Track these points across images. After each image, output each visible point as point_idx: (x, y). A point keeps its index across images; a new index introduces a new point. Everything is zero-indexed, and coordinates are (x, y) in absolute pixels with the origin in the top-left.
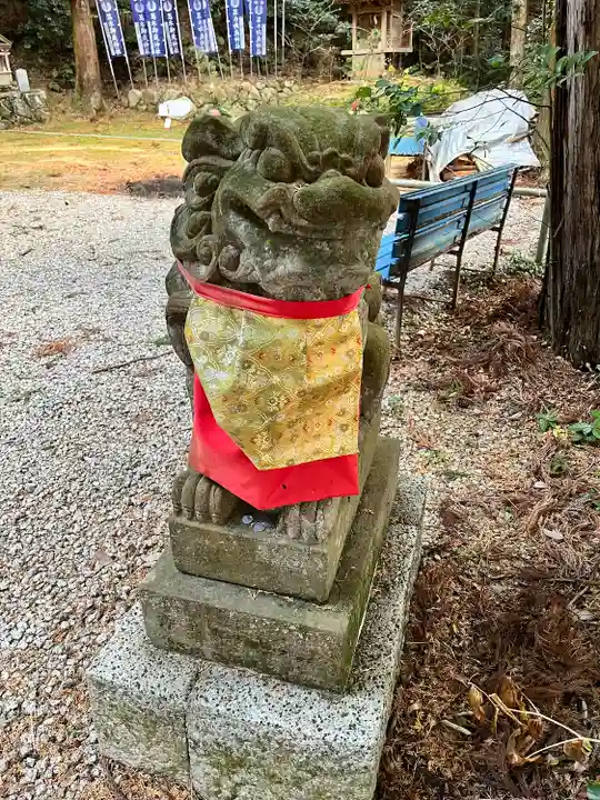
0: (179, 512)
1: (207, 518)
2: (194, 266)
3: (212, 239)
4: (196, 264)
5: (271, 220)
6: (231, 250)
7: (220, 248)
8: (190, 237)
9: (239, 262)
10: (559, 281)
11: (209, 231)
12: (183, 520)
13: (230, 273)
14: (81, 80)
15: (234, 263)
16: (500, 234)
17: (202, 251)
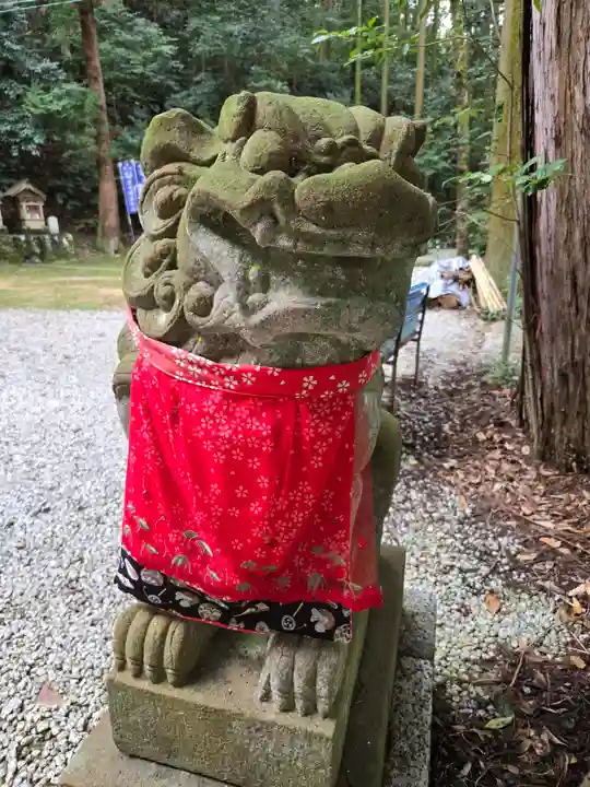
0: (122, 667)
1: (159, 677)
2: (150, 314)
3: (177, 277)
4: (154, 312)
5: (260, 227)
6: (201, 288)
7: (187, 288)
8: (147, 275)
9: (212, 305)
10: (537, 378)
11: (173, 266)
12: (127, 678)
13: (198, 320)
14: (103, 227)
15: (205, 306)
16: (418, 344)
17: (161, 291)
